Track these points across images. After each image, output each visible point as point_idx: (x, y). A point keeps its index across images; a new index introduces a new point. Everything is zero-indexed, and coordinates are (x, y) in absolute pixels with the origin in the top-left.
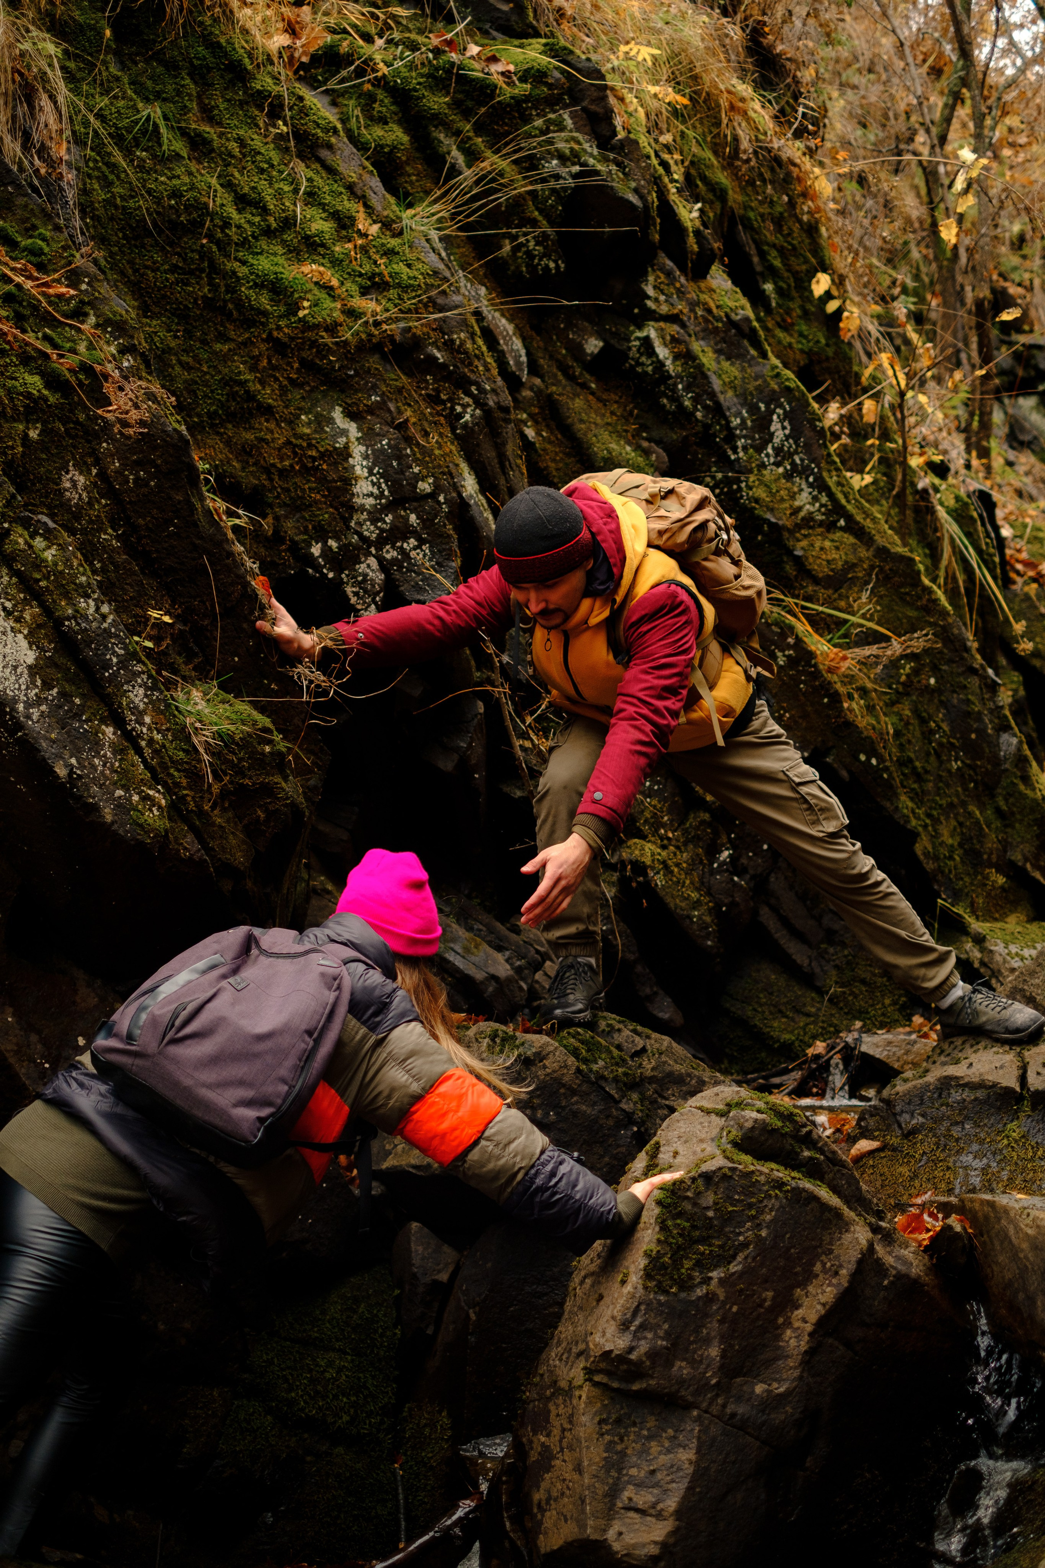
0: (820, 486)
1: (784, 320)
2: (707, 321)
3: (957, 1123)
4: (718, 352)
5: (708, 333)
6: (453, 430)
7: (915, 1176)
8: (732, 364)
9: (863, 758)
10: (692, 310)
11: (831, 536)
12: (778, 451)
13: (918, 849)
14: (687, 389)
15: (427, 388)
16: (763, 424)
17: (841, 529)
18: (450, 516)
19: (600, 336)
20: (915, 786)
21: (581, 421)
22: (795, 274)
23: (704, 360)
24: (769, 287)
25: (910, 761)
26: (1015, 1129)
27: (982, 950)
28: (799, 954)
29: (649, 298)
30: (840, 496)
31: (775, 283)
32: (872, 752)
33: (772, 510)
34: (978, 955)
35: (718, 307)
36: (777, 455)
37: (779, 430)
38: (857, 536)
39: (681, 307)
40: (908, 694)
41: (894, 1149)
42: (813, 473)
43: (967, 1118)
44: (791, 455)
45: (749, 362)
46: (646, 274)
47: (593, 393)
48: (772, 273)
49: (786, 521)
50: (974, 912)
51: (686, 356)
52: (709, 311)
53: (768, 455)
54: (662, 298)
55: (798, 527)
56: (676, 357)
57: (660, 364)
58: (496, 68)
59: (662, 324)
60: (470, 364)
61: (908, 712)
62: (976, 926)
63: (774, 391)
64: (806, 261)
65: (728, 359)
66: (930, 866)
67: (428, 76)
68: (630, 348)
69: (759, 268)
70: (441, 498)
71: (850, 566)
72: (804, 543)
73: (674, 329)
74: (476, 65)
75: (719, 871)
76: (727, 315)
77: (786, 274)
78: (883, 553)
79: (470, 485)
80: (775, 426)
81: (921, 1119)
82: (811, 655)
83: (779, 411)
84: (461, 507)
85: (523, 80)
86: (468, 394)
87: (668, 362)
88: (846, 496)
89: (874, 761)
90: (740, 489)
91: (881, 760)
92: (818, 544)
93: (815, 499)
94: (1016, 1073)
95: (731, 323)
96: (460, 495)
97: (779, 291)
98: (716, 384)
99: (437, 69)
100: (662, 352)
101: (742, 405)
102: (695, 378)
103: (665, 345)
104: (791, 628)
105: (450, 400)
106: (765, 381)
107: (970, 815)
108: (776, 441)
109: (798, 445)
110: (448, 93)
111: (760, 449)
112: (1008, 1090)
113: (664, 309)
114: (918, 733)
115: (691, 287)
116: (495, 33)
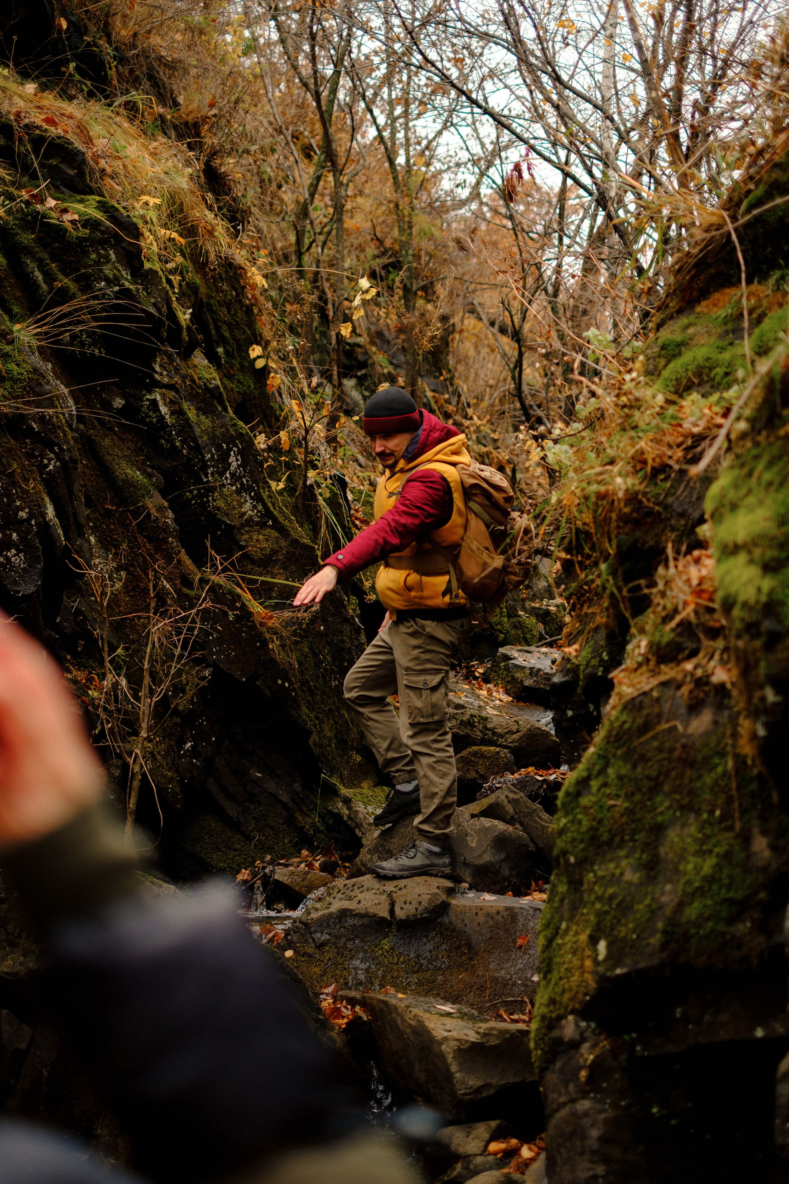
0: (258, 498)
1: (229, 372)
2: (192, 388)
3: (350, 940)
4: (197, 409)
5: (192, 397)
6: (41, 477)
7: (324, 973)
8: (207, 417)
9: (280, 682)
10: (184, 381)
11: (263, 532)
12: (233, 475)
13: (311, 742)
14: (178, 435)
15: (26, 448)
16: (224, 457)
17: (270, 527)
18: (37, 534)
19: (123, 397)
20: (309, 698)
21: (109, 454)
22: (237, 341)
23: (190, 415)
24: (220, 350)
25: (307, 682)
26: (386, 943)
27: (350, 808)
28: (231, 810)
29: (156, 372)
30: (270, 505)
31: (224, 348)
32: (286, 679)
33: (227, 515)
34: (347, 812)
35: (199, 378)
36: (232, 478)
37: (234, 461)
38: (279, 532)
39: (177, 379)
40: (306, 637)
41: (310, 956)
42: (254, 490)
43: (357, 936)
44: (241, 478)
45: (217, 416)
46: (155, 357)
47: (116, 435)
48: (223, 341)
49: (236, 523)
50: (342, 781)
51: (178, 413)
52: (193, 381)
53: (226, 478)
54: (165, 373)
55: (243, 526)
56: (172, 414)
57: (163, 418)
58: (67, 217)
59: (164, 390)
60: (55, 432)
61: (306, 649)
62: (344, 791)
63: (232, 435)
64: (245, 332)
65: (204, 414)
66: (317, 751)
67: (21, 219)
68: (142, 406)
69: (215, 338)
70: (33, 522)
71: (274, 552)
72: (246, 537)
73: (172, 394)
74: (53, 214)
75: (184, 755)
76: (205, 384)
77: (232, 341)
78: (295, 543)
79: (50, 511)
80: (232, 459)
81: (328, 937)
82: (251, 614)
83: (235, 449)
84: (45, 526)
85: (84, 226)
86: (53, 452)
87: (167, 417)
88: (273, 506)
89: (287, 685)
90: (208, 501)
91: (291, 683)
92: (255, 537)
93: (255, 507)
94: (387, 908)
95: (207, 389)
96: (44, 519)
97: (227, 352)
98: (197, 431)
99: (27, 215)
100: (164, 409)
101: (212, 445)
102: (183, 427)
103: (166, 405)
104: (239, 596)
105: (40, 455)
106: (227, 429)
107: (342, 716)
108: (232, 468)
109: (245, 471)
110: (33, 232)
111: (221, 474)
112: (383, 919)
113: (166, 380)
114: (312, 664)
115: (183, 364)
116: (63, 189)
